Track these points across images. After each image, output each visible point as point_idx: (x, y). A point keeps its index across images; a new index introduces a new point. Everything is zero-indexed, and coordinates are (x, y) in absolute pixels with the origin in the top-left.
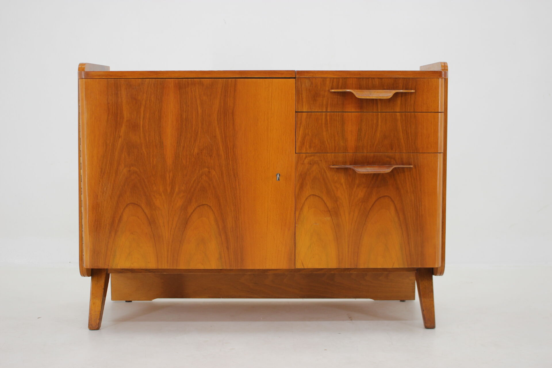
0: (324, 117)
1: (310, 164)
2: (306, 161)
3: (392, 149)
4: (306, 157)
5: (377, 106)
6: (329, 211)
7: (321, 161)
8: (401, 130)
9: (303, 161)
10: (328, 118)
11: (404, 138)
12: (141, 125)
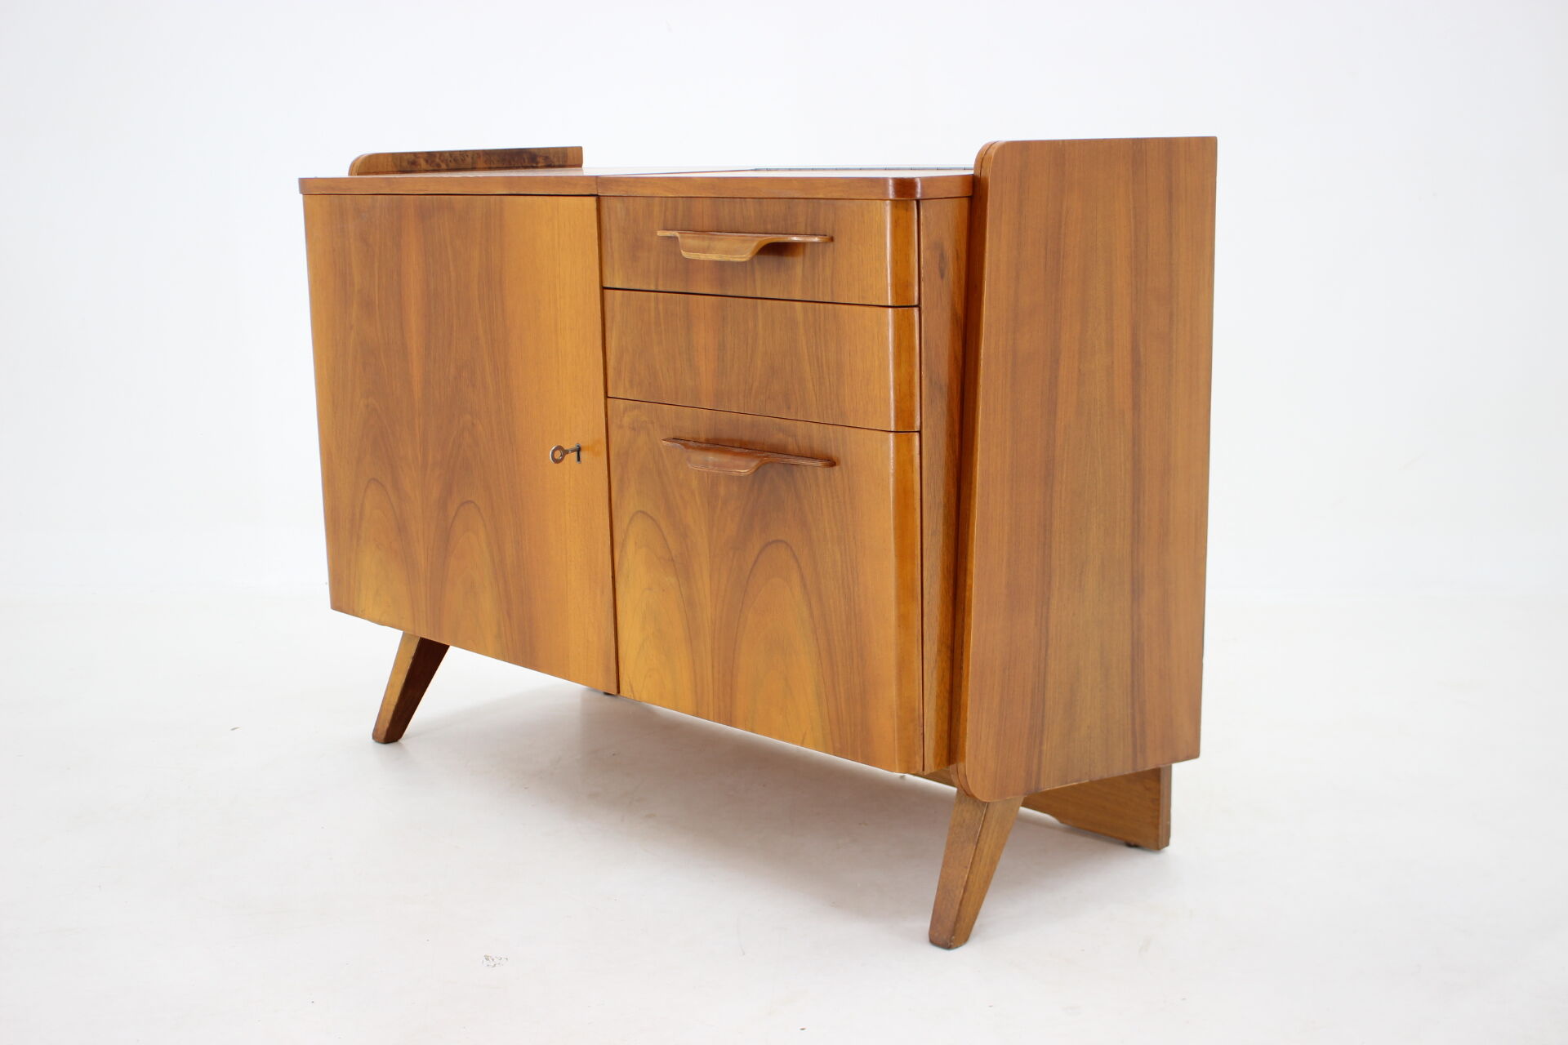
0: (653, 305)
1: (634, 429)
2: (626, 420)
3: (789, 408)
4: (625, 410)
5: (754, 281)
6: (673, 560)
7: (652, 423)
8: (806, 351)
9: (621, 421)
10: (661, 307)
11: (812, 379)
12: (377, 303)
